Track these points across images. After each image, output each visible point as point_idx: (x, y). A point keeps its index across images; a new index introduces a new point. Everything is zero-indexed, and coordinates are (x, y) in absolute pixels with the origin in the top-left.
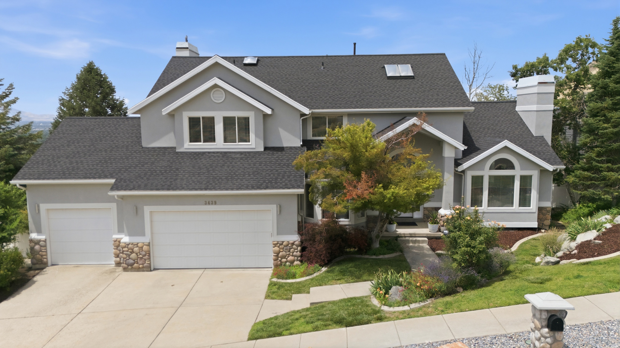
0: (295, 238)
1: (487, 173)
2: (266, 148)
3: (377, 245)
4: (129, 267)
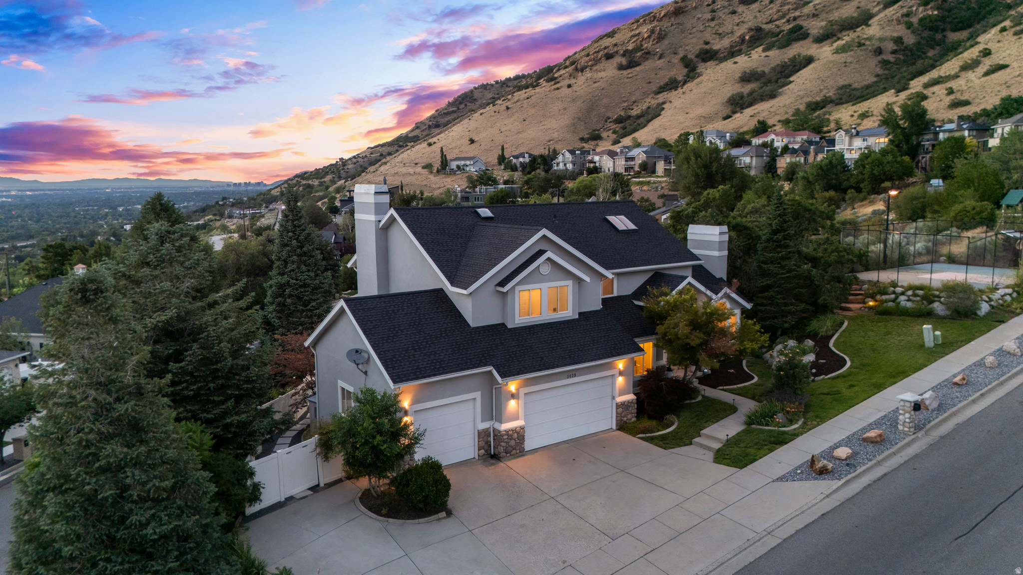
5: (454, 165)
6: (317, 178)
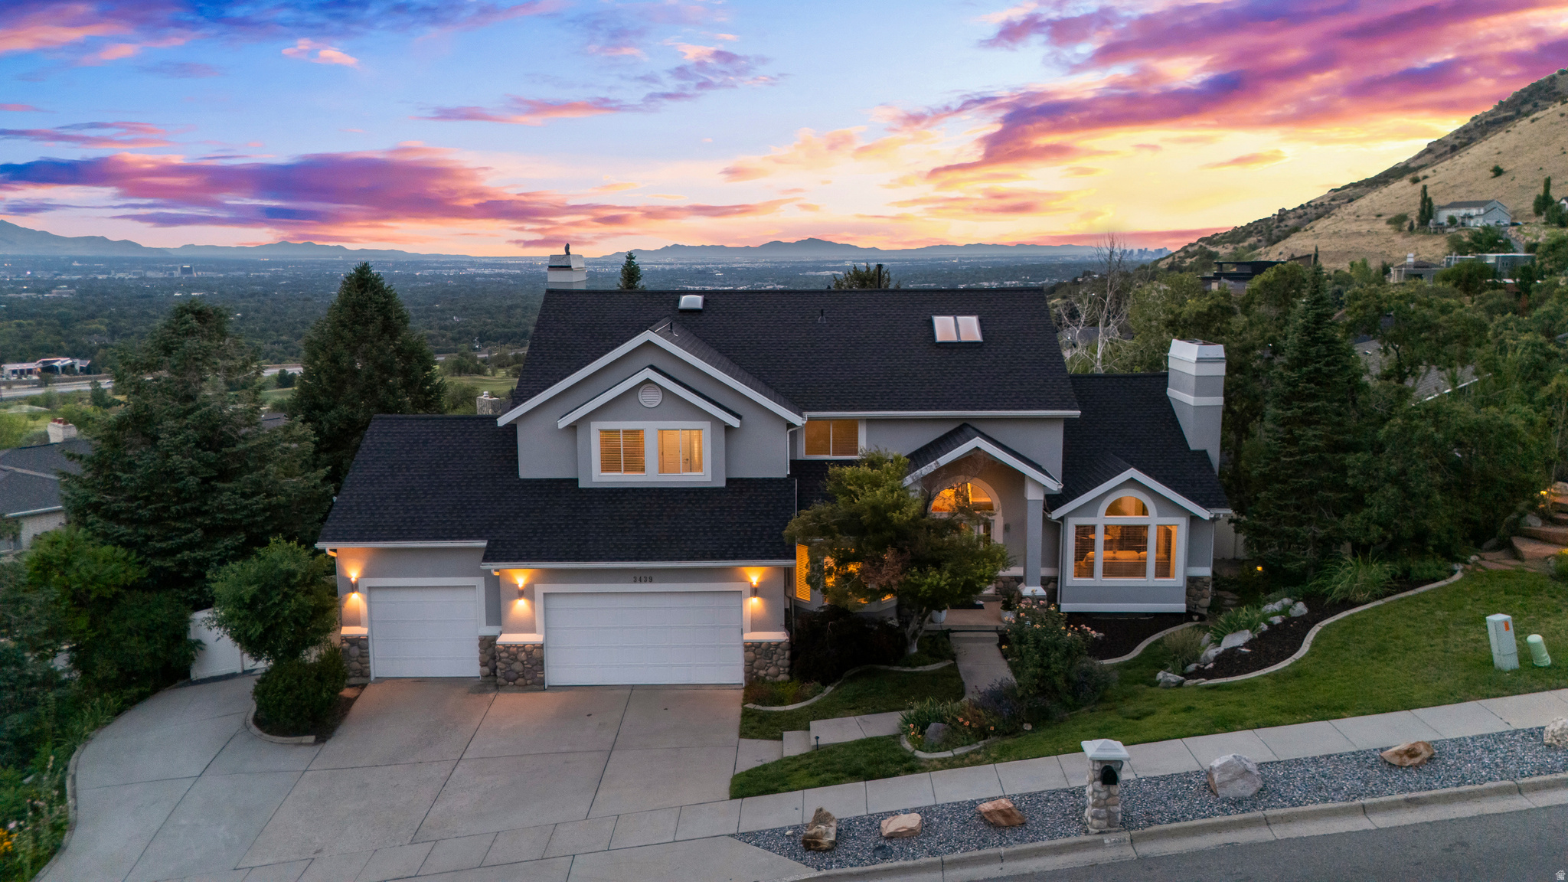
0: (781, 636)
1: (1101, 521)
2: (729, 482)
3: (914, 649)
4: (510, 684)
5: (1443, 217)
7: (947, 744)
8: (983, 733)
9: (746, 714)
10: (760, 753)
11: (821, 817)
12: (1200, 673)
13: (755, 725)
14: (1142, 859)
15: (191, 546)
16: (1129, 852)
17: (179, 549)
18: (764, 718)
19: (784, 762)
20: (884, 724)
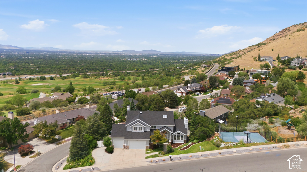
0: (149, 145)
1: (176, 135)
2: (145, 131)
3: (160, 147)
4: (126, 149)
5: (262, 59)
6: (230, 56)
7: (161, 155)
8: (164, 154)
9: (146, 152)
10: (148, 155)
11: (152, 160)
12: (182, 149)
13: (147, 153)
14: (172, 163)
15: (96, 135)
16: (171, 162)
17: (95, 136)
18: (147, 152)
19: (149, 156)
20: (157, 153)
